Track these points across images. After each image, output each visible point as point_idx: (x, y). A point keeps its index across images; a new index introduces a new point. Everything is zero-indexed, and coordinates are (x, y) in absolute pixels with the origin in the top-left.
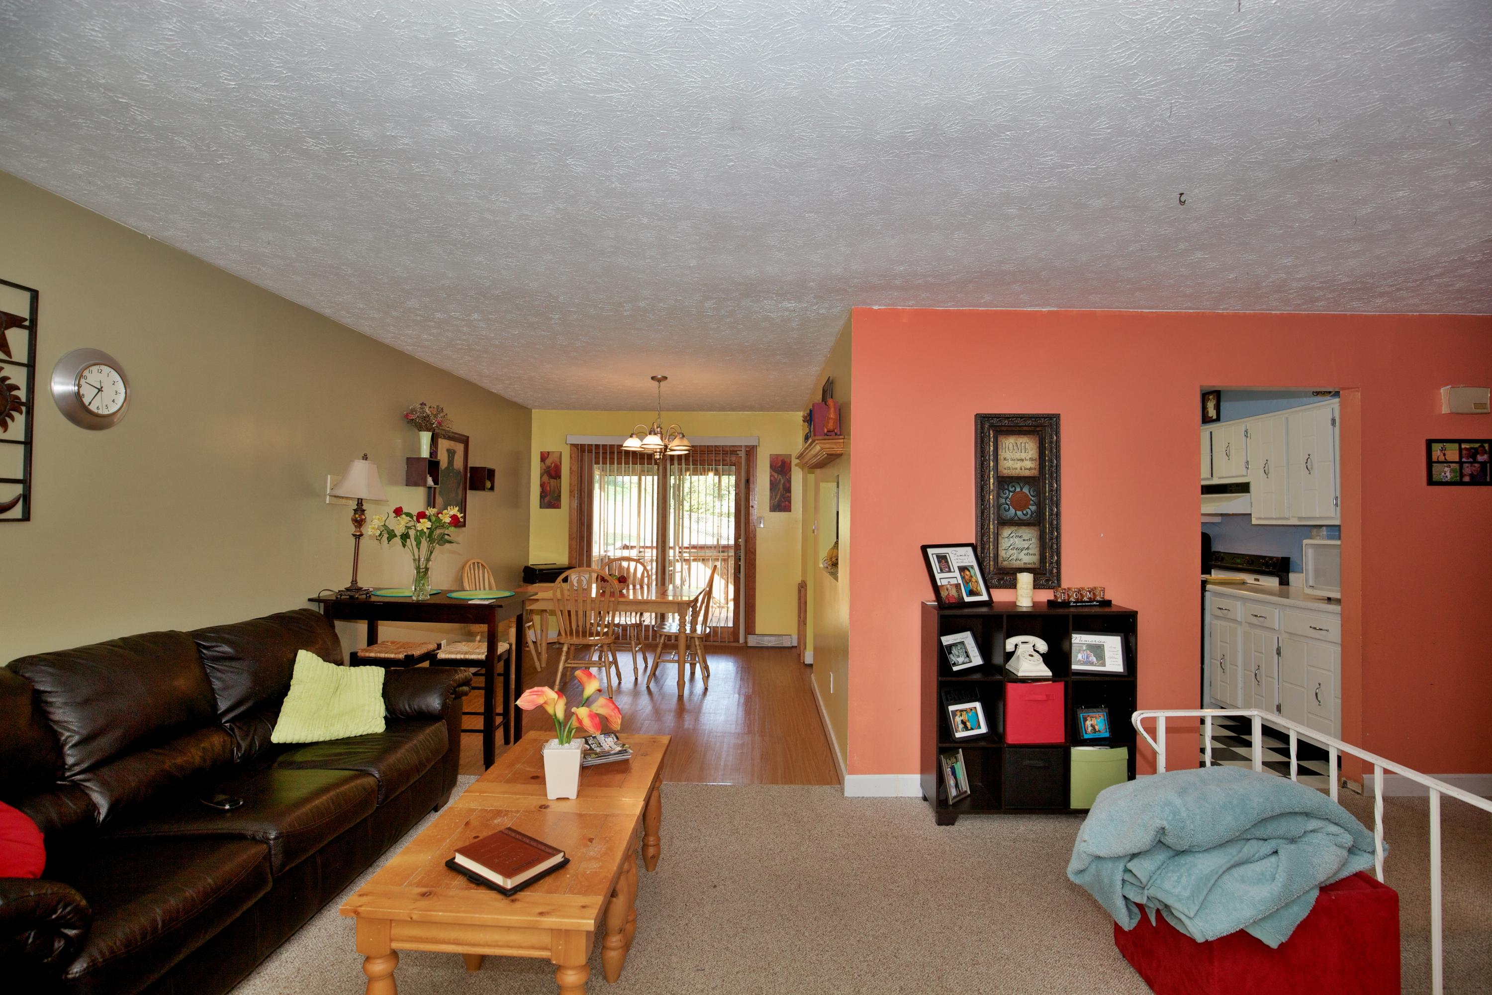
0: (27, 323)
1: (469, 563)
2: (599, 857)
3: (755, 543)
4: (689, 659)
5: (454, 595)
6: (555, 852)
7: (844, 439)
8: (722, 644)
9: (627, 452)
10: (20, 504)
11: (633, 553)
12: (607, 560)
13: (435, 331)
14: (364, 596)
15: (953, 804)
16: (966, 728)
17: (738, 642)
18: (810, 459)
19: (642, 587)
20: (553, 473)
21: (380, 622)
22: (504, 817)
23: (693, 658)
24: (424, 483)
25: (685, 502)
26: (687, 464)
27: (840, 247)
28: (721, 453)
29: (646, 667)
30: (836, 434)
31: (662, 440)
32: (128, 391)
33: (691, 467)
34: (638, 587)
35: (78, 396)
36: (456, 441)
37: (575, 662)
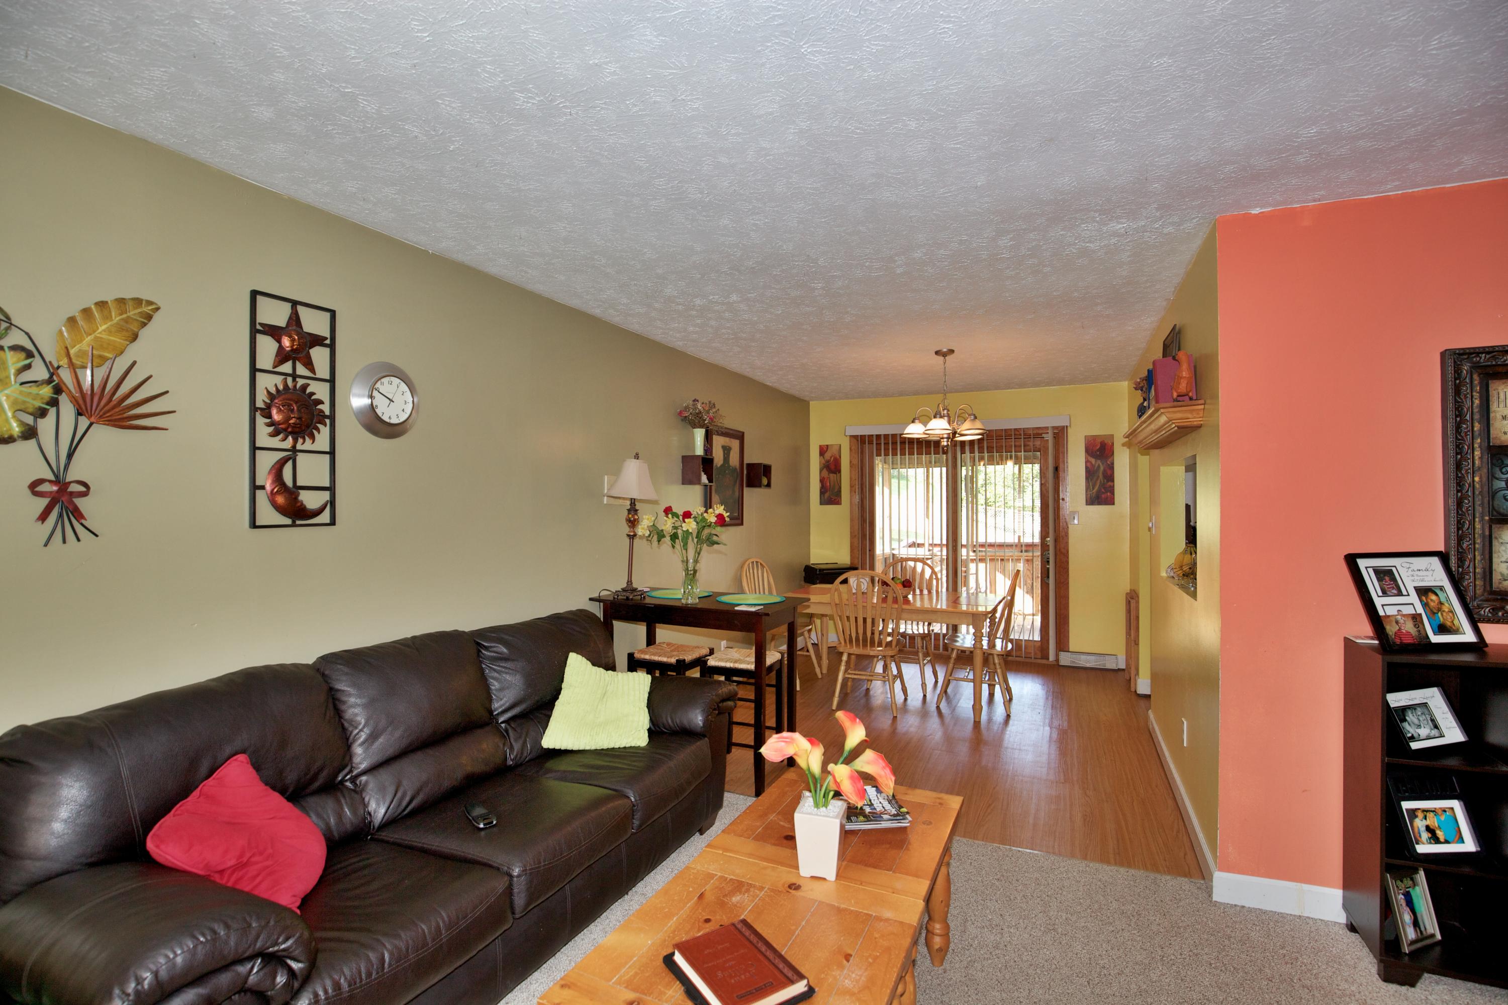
0: (328, 342)
1: (747, 563)
2: (856, 990)
3: (1067, 543)
4: (987, 678)
5: (724, 599)
6: (795, 977)
7: (1204, 404)
8: (1027, 660)
9: (911, 441)
10: (328, 509)
11: (921, 552)
12: (891, 561)
13: (699, 321)
14: (639, 597)
15: (1412, 954)
16: (1435, 839)
17: (1048, 659)
18: (1145, 438)
19: (930, 592)
20: (833, 467)
21: (657, 625)
22: (744, 894)
23: (992, 678)
24: (698, 481)
25: (979, 496)
26: (981, 451)
27: (1208, 111)
28: (1022, 437)
29: (936, 682)
30: (1191, 399)
31: (949, 423)
32: (415, 400)
33: (986, 455)
34: (925, 592)
35: (372, 407)
36: (731, 438)
37: (856, 672)
